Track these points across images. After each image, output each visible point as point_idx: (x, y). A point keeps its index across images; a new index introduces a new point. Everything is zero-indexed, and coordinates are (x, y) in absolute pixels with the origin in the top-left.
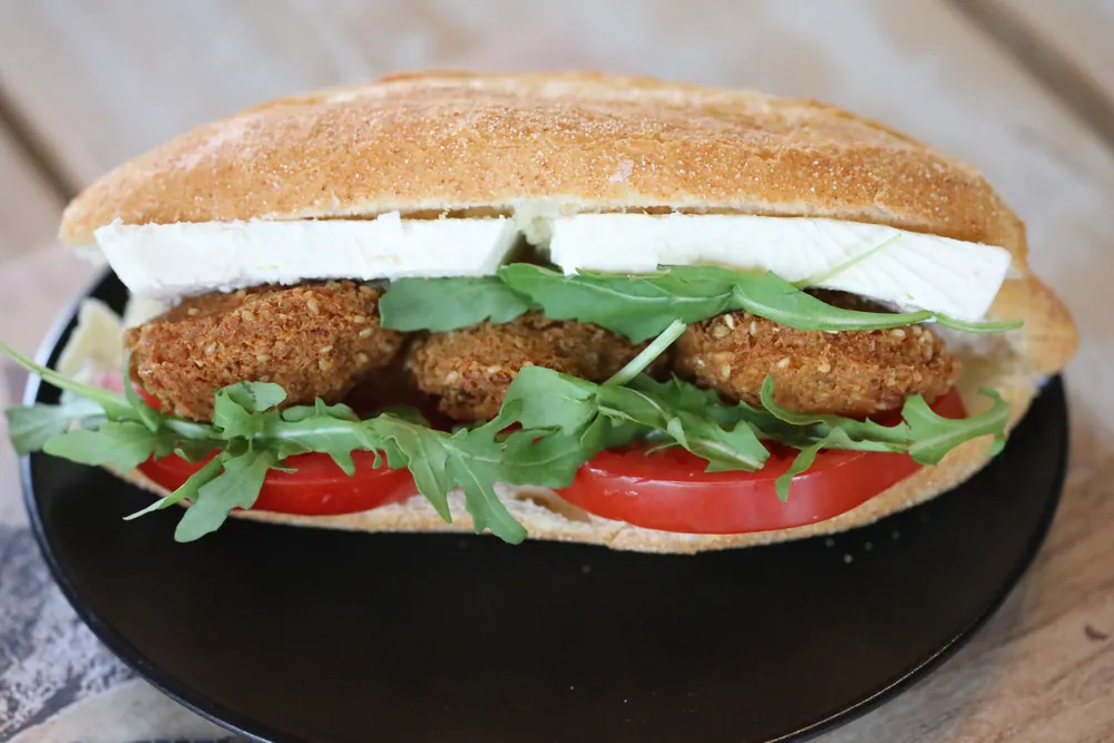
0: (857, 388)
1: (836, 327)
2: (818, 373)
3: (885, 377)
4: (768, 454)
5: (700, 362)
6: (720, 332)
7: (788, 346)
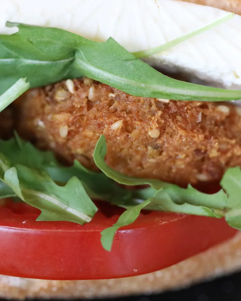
0: (182, 156)
1: (167, 95)
2: (148, 139)
3: (209, 147)
4: (96, 209)
5: (41, 124)
6: (60, 95)
7: (122, 111)
